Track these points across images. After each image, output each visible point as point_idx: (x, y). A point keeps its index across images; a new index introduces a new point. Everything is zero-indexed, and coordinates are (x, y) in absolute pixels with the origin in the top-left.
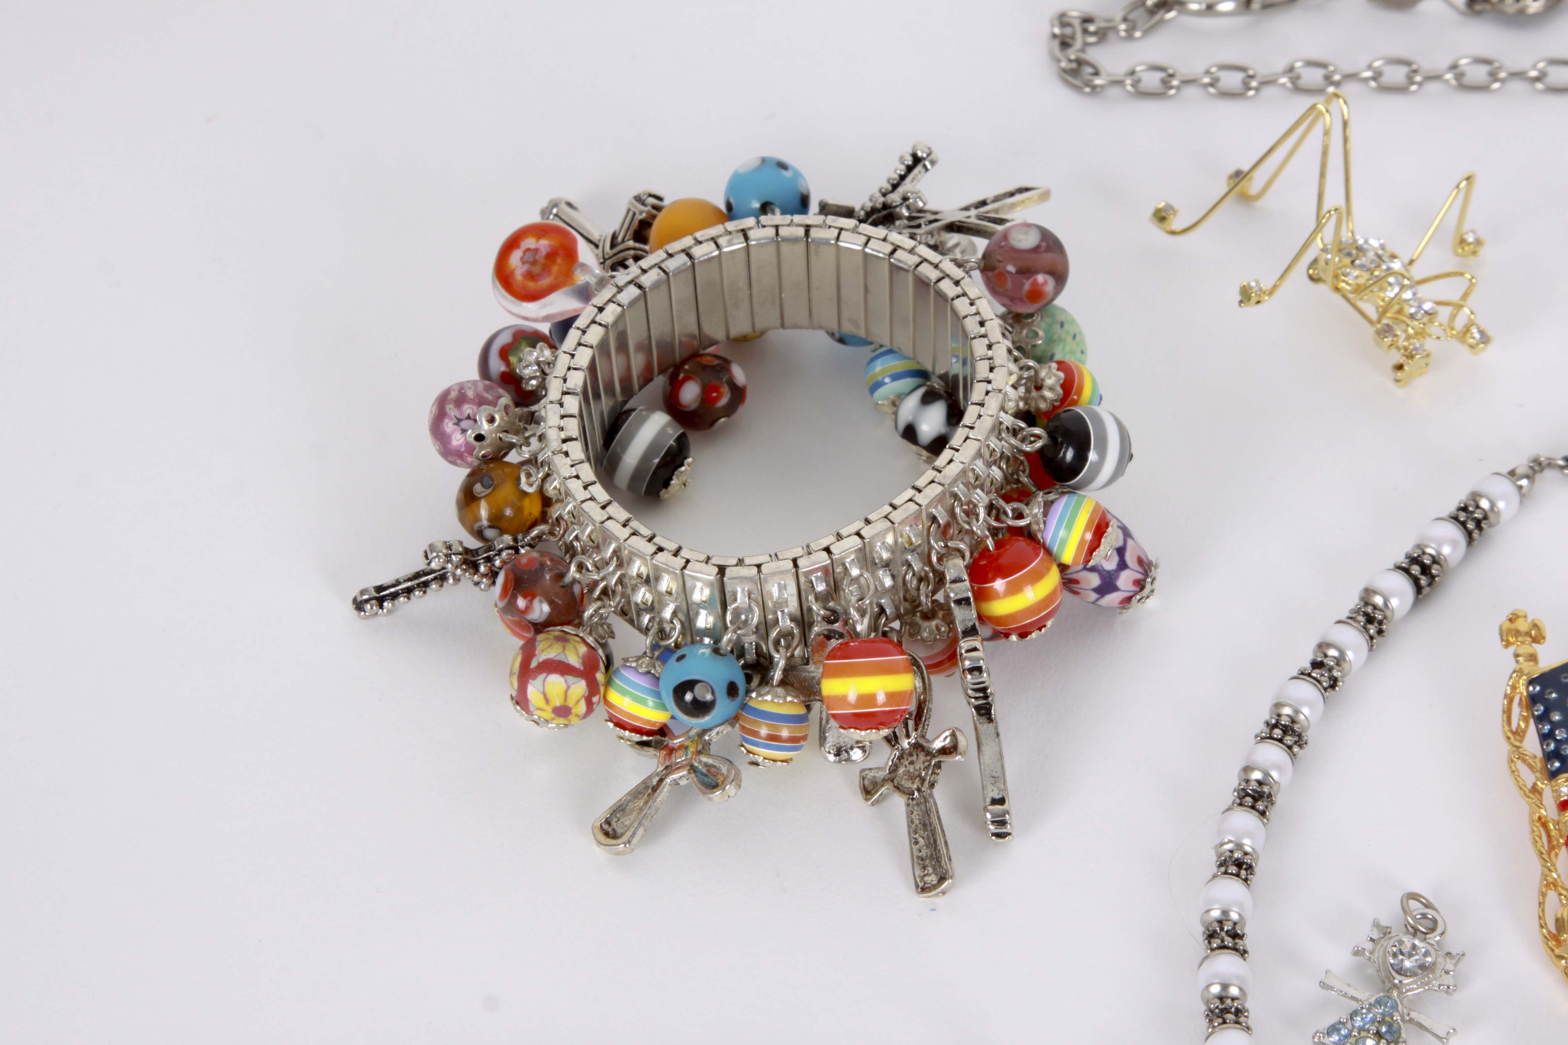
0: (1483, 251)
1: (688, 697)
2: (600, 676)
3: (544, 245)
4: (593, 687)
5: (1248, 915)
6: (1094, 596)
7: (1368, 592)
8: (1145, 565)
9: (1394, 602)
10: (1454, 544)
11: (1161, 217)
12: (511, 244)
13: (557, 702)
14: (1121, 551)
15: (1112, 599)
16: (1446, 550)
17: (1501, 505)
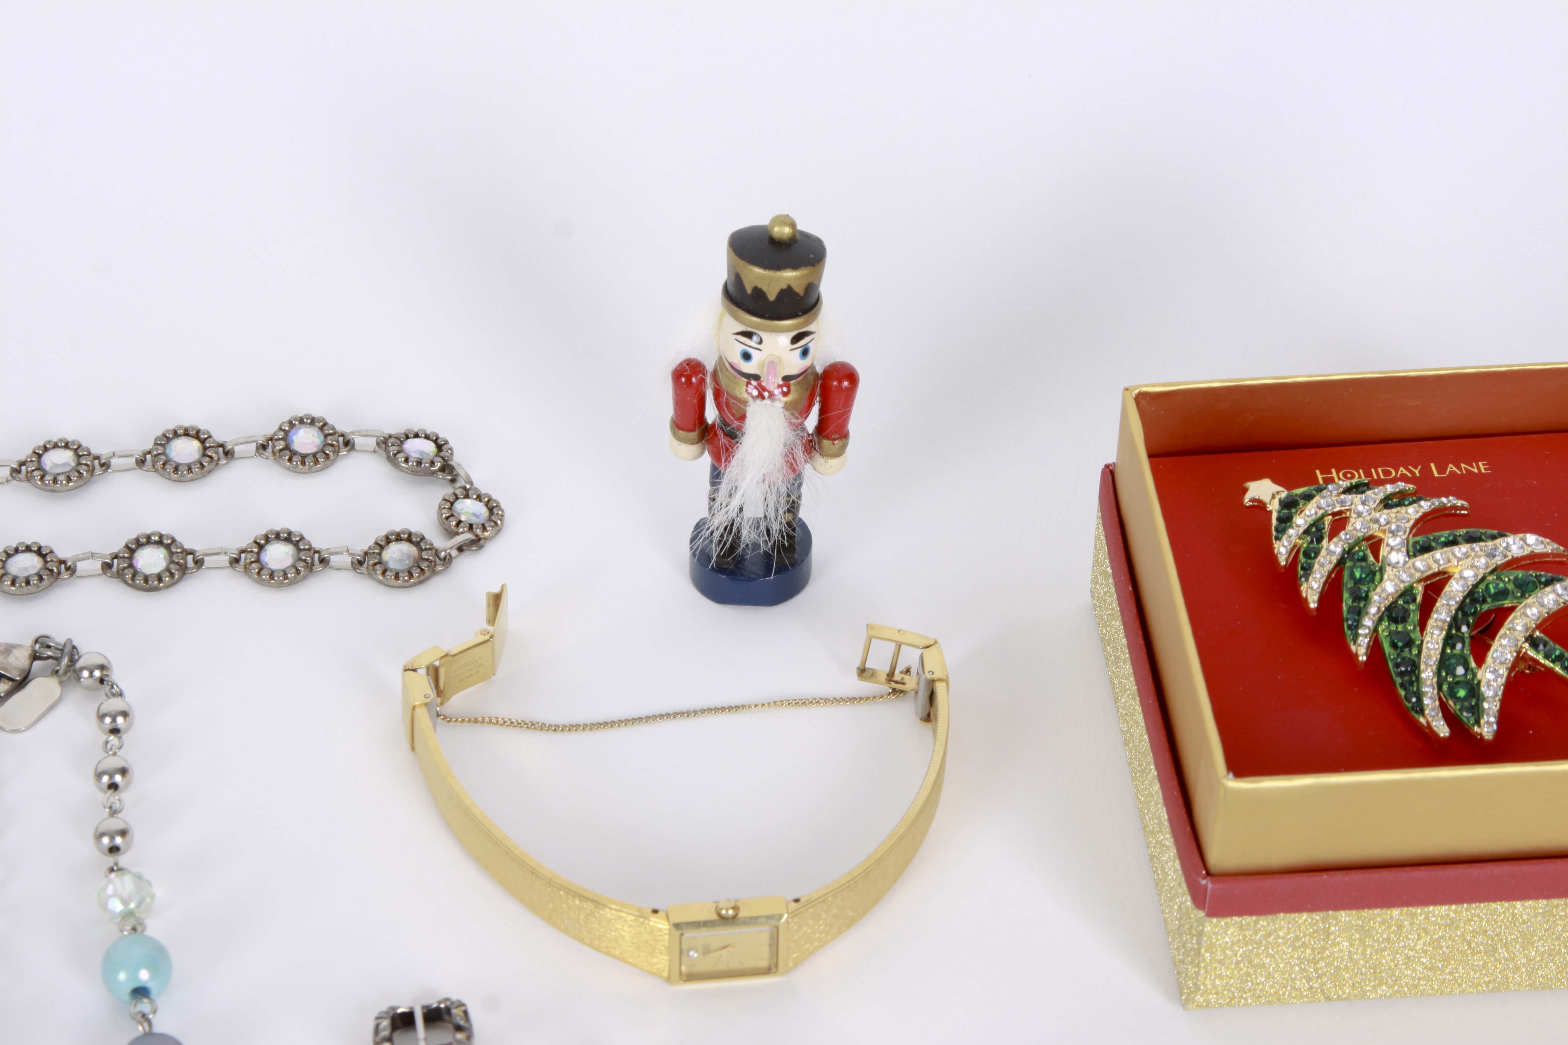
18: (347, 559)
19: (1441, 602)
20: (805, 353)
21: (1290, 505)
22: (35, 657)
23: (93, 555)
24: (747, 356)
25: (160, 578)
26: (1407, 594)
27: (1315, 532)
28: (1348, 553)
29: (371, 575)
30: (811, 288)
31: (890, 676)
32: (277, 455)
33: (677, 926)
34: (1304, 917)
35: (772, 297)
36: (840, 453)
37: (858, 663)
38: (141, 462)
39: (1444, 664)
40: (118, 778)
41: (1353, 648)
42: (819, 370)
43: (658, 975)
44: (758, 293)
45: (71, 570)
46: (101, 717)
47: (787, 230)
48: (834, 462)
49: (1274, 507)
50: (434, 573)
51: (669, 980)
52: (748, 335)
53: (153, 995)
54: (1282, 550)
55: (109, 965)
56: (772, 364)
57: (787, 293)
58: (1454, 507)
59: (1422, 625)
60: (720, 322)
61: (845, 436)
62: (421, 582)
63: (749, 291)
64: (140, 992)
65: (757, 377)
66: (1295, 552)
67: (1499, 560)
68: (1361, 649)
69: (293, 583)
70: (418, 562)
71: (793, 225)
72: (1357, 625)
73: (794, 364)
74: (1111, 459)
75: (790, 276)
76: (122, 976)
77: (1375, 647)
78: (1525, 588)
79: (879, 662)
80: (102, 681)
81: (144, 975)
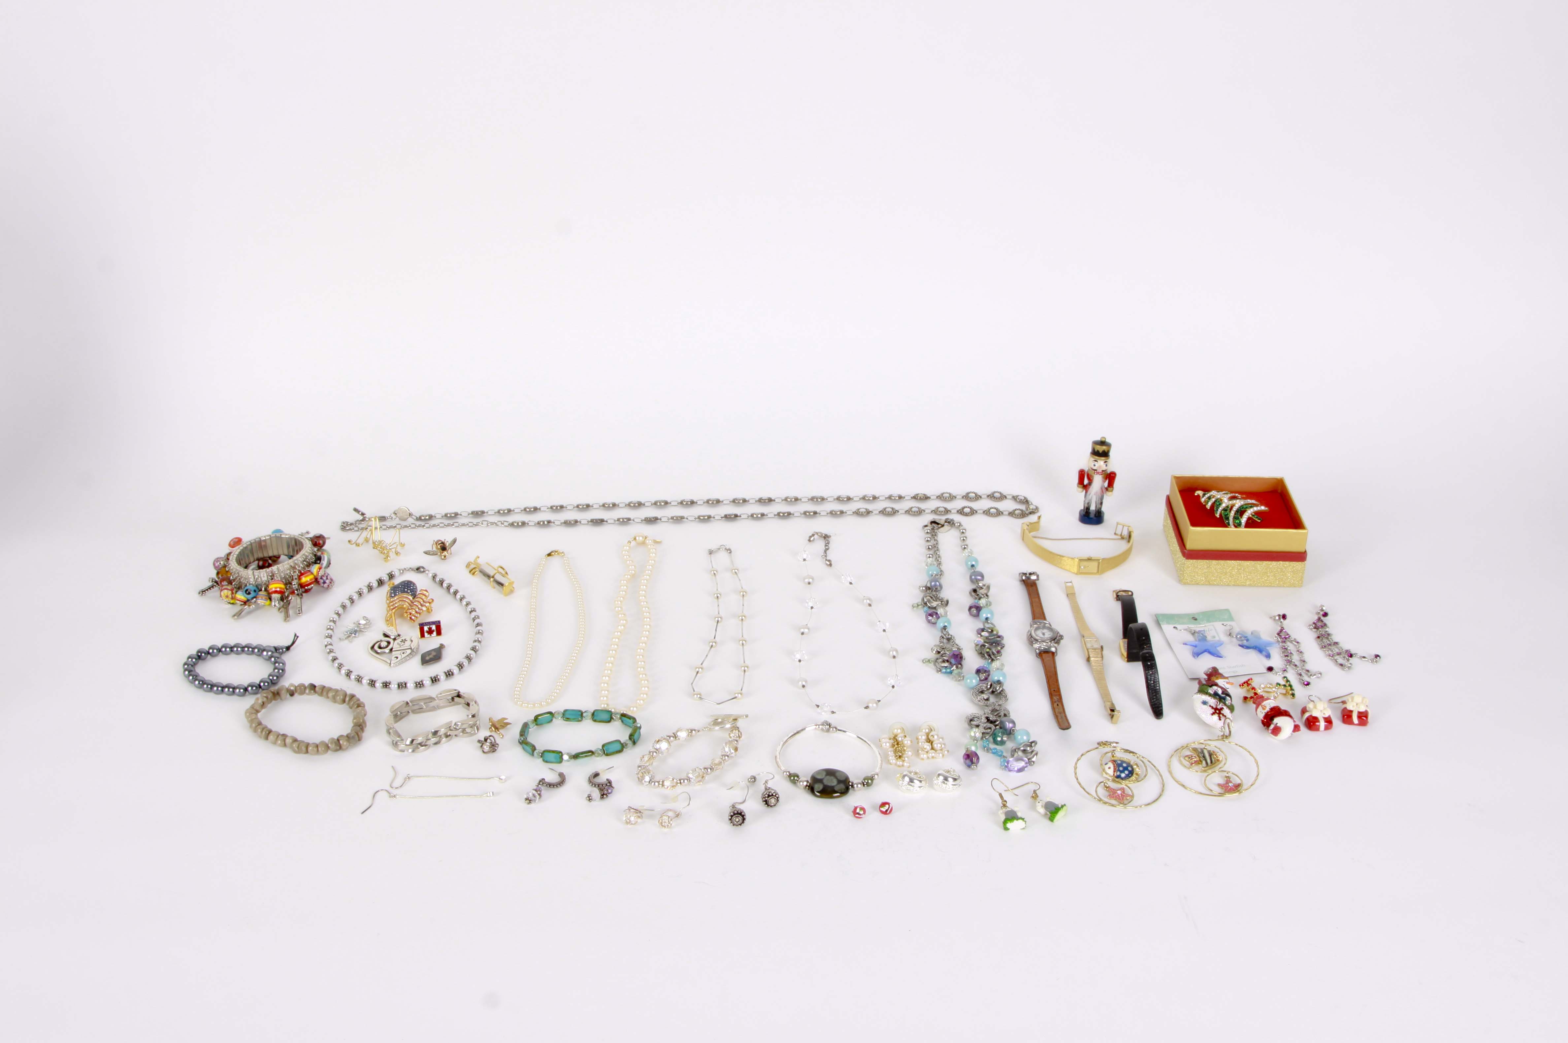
0: (405, 546)
1: (247, 592)
2: (234, 592)
3: (237, 540)
4: (233, 593)
5: (337, 621)
6: (322, 585)
7: (370, 583)
8: (332, 580)
9: (374, 585)
10: (386, 578)
11: (349, 541)
12: (232, 540)
13: (226, 595)
14: (327, 577)
15: (326, 585)
16: (385, 578)
17: (396, 573)
18: (1007, 513)
19: (1234, 507)
20: (1106, 466)
21: (1204, 495)
22: (946, 522)
23: (955, 509)
24: (1095, 465)
25: (969, 513)
26: (1227, 507)
27: (1209, 498)
28: (1216, 501)
29: (1012, 516)
30: (1108, 451)
31: (1121, 535)
32: (991, 498)
33: (1080, 560)
34: (1205, 561)
35: (1101, 452)
36: (1112, 491)
37: (1114, 532)
38: (963, 497)
39: (1235, 518)
40: (965, 538)
41: (1216, 515)
42: (1109, 472)
43: (1074, 573)
44: (1098, 451)
45: (950, 511)
46: (960, 530)
47: (1104, 439)
48: (1110, 493)
49: (1201, 495)
50: (1025, 517)
51: (1076, 574)
52: (1095, 461)
53: (975, 566)
54: (1203, 500)
55: (966, 564)
56: (1100, 467)
57: (1104, 452)
58: (1237, 496)
59: (1230, 511)
60: (1089, 459)
61: (1113, 487)
62: (1022, 518)
63: (1096, 451)
64: (973, 566)
65: (1096, 470)
66: (1205, 501)
67: (1245, 503)
68: (1218, 515)
69: (996, 516)
70: (1022, 514)
71: (1105, 439)
72: (1217, 510)
73: (1104, 468)
74: (1168, 494)
75: (1104, 448)
76: (969, 563)
77: (1221, 515)
78: (1251, 507)
79: (1119, 532)
80: (959, 526)
81: (974, 563)
